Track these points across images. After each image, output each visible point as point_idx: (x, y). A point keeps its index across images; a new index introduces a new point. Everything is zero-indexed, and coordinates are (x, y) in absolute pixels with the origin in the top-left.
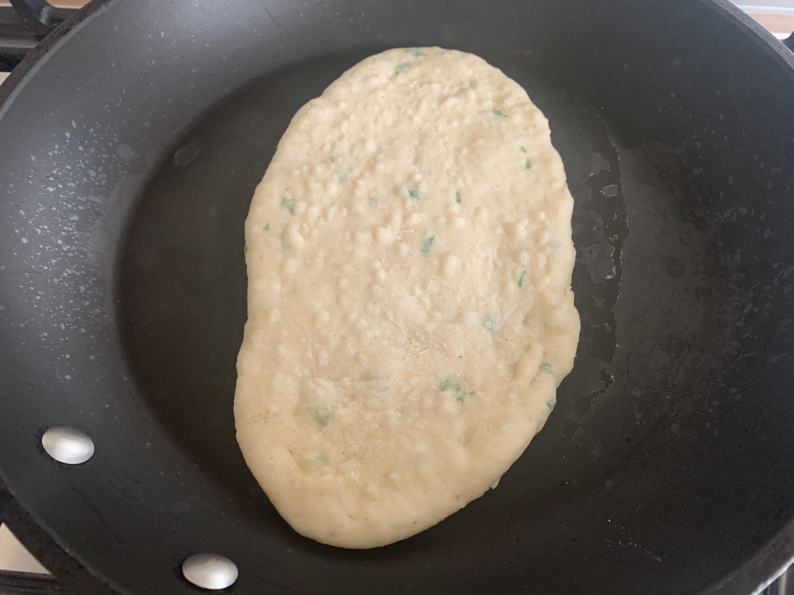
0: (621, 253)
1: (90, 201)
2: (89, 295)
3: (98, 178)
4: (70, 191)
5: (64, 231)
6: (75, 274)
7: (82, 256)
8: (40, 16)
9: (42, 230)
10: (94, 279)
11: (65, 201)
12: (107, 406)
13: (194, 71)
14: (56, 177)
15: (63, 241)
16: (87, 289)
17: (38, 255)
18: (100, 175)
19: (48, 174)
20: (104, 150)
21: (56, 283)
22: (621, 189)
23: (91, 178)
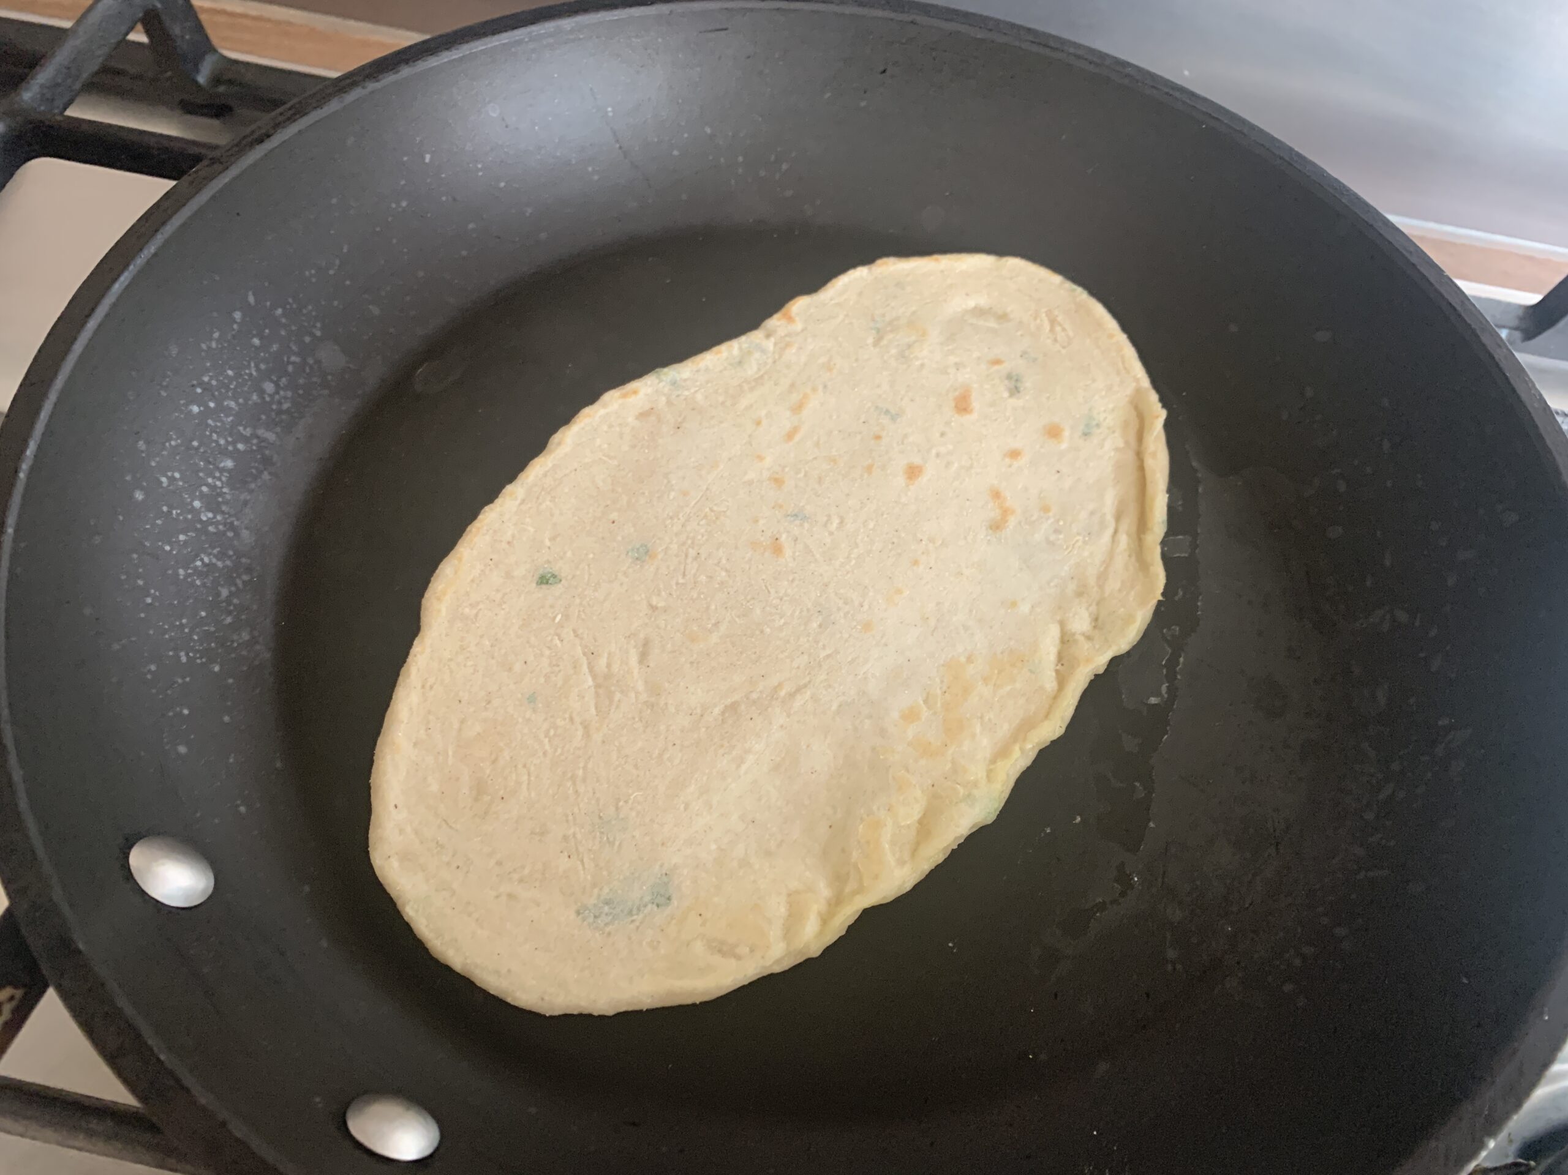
0: (1181, 660)
1: (258, 437)
2: (234, 605)
3: (277, 396)
4: (227, 416)
5: (208, 485)
6: (215, 565)
7: (230, 534)
8: (198, 71)
9: (172, 479)
10: (246, 578)
11: (216, 432)
12: (242, 809)
13: (471, 226)
14: (207, 388)
15: (202, 503)
16: (231, 594)
17: (158, 525)
18: (282, 393)
19: (195, 382)
20: (294, 348)
21: (181, 577)
22: (1197, 546)
23: (266, 396)
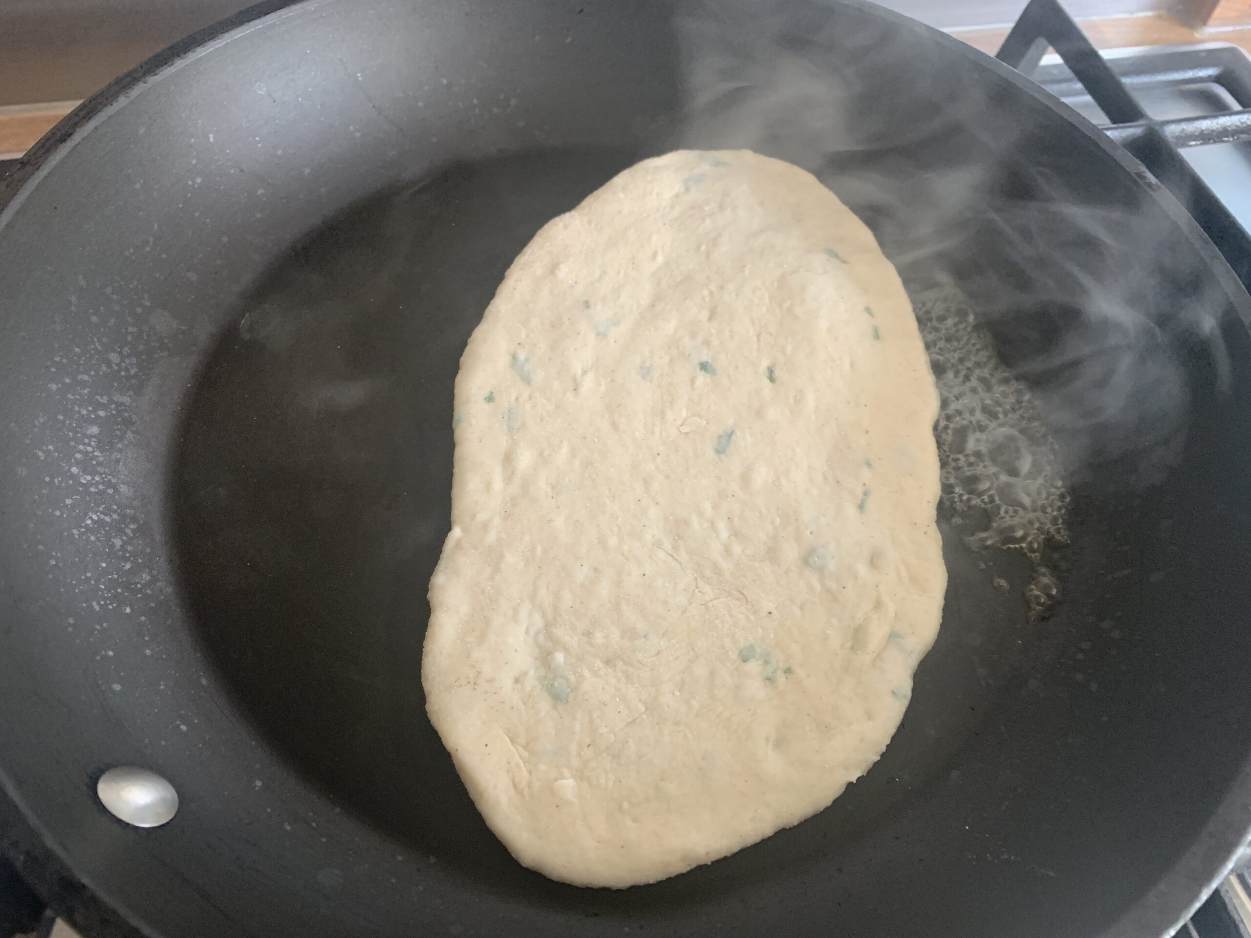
1: (116, 403)
2: (129, 552)
3: (123, 364)
4: (84, 388)
5: (80, 452)
6: (103, 520)
7: (110, 491)
9: (47, 452)
10: (133, 526)
11: (77, 404)
12: (184, 728)
13: (260, 192)
14: (60, 366)
15: (79, 468)
16: (124, 543)
17: (45, 494)
18: (127, 361)
19: (49, 364)
20: (130, 319)
21: (77, 536)
23: (113, 365)
